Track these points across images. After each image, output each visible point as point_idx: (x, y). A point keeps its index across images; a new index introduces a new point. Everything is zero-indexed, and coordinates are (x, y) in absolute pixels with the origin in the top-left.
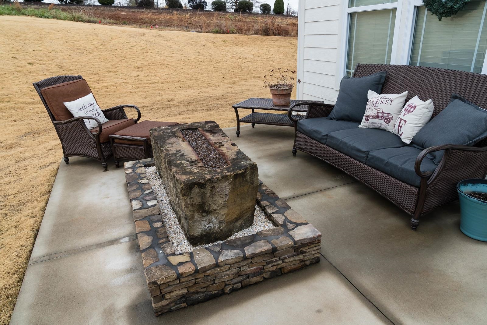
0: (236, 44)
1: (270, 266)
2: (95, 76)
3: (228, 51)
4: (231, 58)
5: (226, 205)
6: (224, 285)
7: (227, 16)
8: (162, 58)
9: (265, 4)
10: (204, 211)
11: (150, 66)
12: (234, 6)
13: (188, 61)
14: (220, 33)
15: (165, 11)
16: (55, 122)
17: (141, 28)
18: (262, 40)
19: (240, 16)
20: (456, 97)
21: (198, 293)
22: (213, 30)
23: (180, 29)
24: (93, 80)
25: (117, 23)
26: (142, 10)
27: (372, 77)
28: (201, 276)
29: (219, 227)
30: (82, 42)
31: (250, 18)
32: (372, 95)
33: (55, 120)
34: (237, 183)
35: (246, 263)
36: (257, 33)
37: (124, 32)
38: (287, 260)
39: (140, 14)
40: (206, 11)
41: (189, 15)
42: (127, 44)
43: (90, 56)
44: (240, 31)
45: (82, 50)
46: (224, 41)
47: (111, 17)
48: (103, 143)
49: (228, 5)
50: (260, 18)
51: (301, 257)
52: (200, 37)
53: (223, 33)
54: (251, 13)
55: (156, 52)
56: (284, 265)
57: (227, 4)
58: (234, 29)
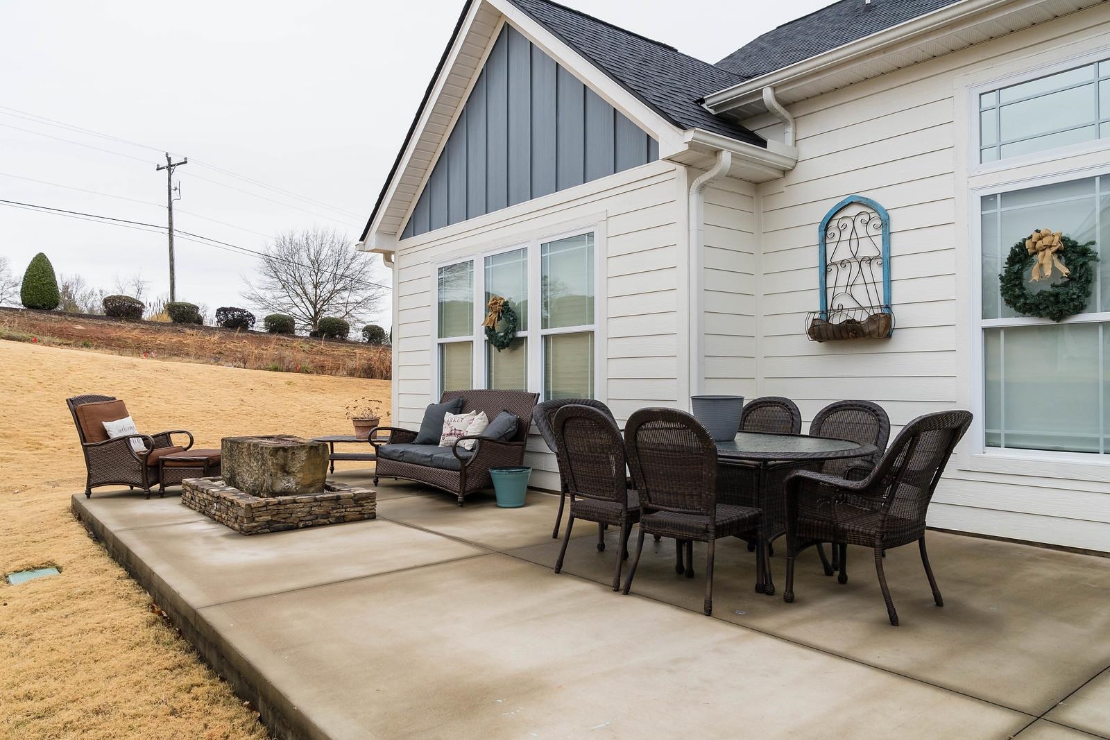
0: (311, 389)
1: (335, 511)
2: (45, 429)
3: (297, 399)
4: (302, 411)
5: (302, 470)
6: (298, 520)
7: (295, 344)
8: (172, 407)
9: (373, 326)
10: (285, 471)
11: (148, 419)
12: (310, 326)
13: (222, 413)
14: (282, 371)
15: (166, 328)
16: (84, 444)
17: (121, 355)
18: (359, 385)
19: (322, 345)
20: (504, 410)
21: (279, 522)
22: (267, 365)
23: (201, 362)
24: (42, 434)
25: (71, 344)
26: (119, 324)
27: (453, 401)
28: (282, 507)
29: (295, 488)
30: (11, 373)
31: (343, 350)
32: (449, 416)
33: (86, 442)
34: (312, 454)
35: (315, 504)
36: (352, 373)
37: (94, 359)
38: (348, 509)
39: (115, 330)
40: (253, 332)
41: (216, 338)
42: (102, 380)
43: (30, 397)
44: (321, 369)
45: (12, 386)
46: (289, 383)
47: (53, 333)
48: (150, 466)
49: (299, 324)
50: (361, 351)
51: (360, 509)
52: (244, 375)
53: (288, 370)
54: (343, 340)
55: (160, 396)
56: (346, 513)
57: (296, 321)
58: (307, 364)
